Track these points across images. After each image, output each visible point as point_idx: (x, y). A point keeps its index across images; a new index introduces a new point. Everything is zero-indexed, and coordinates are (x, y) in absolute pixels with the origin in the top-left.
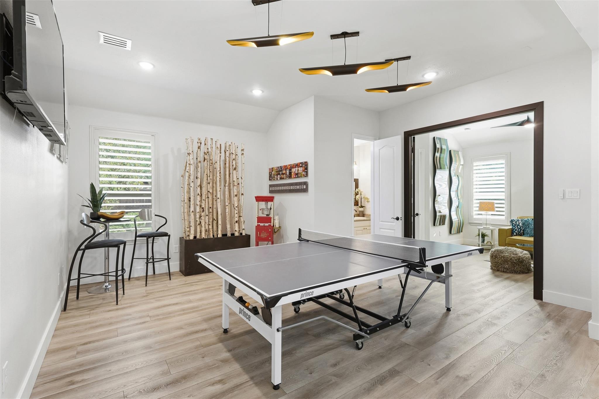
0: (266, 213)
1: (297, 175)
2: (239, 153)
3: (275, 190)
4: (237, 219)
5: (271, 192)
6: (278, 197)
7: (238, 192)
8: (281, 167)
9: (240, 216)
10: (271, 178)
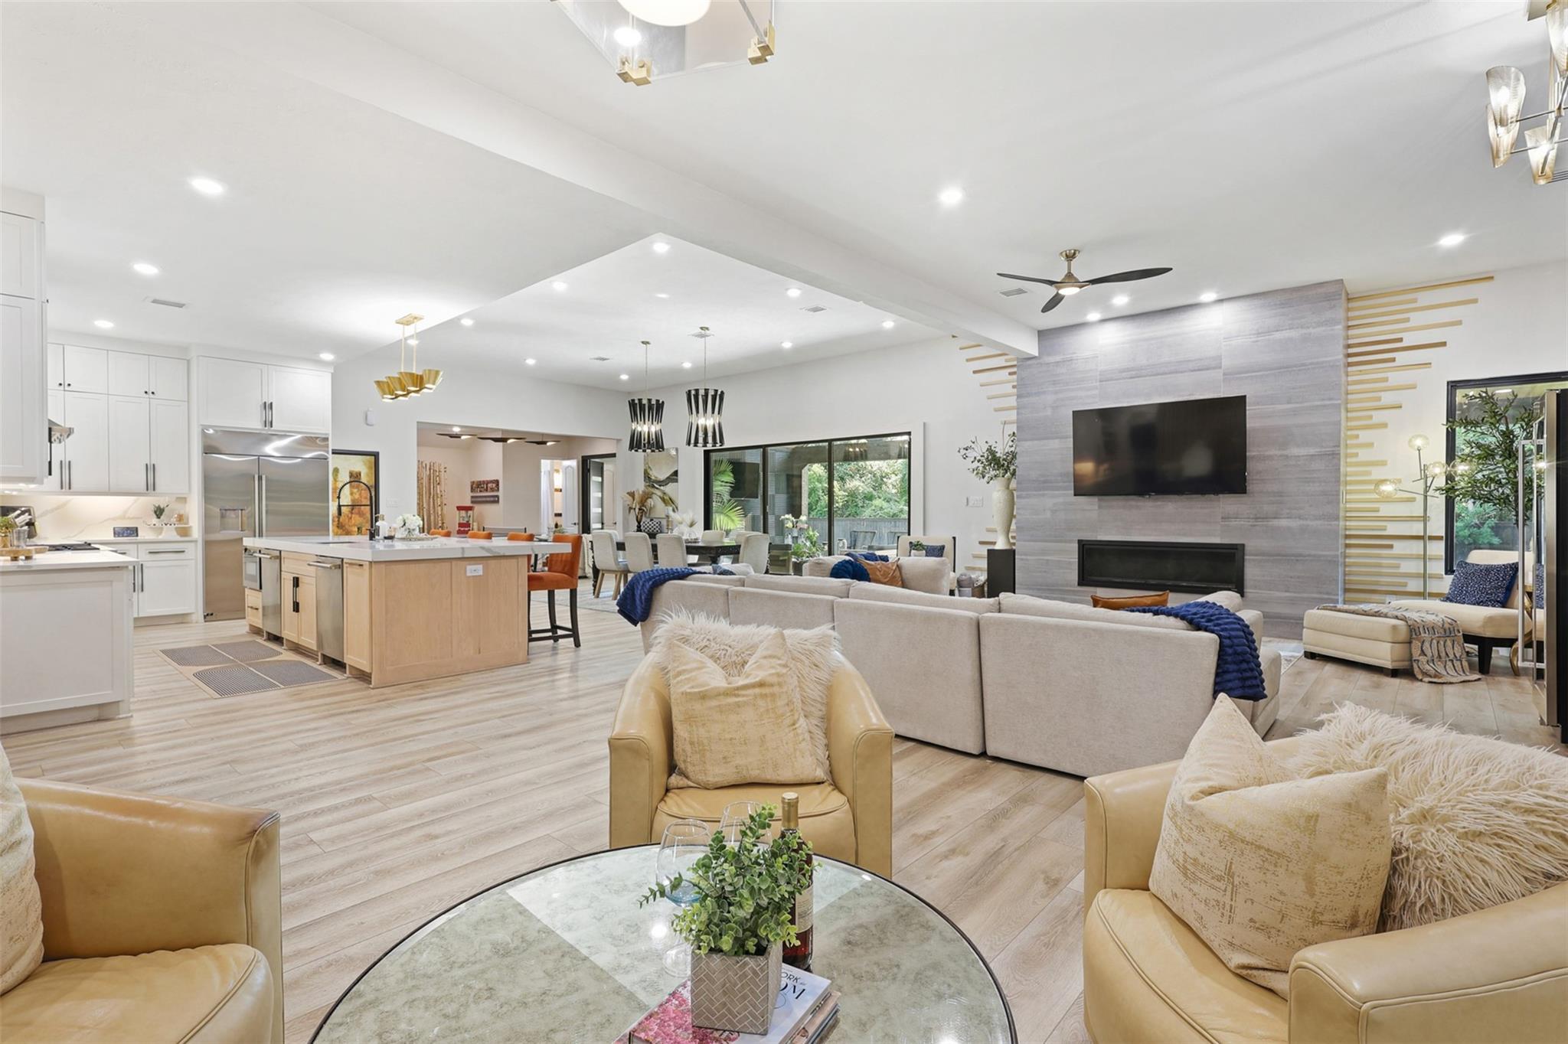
0: (466, 520)
1: (492, 490)
2: (443, 470)
3: (475, 500)
4: (440, 525)
5: (472, 502)
6: (477, 507)
7: (442, 503)
8: (480, 482)
9: (443, 523)
10: (472, 490)
